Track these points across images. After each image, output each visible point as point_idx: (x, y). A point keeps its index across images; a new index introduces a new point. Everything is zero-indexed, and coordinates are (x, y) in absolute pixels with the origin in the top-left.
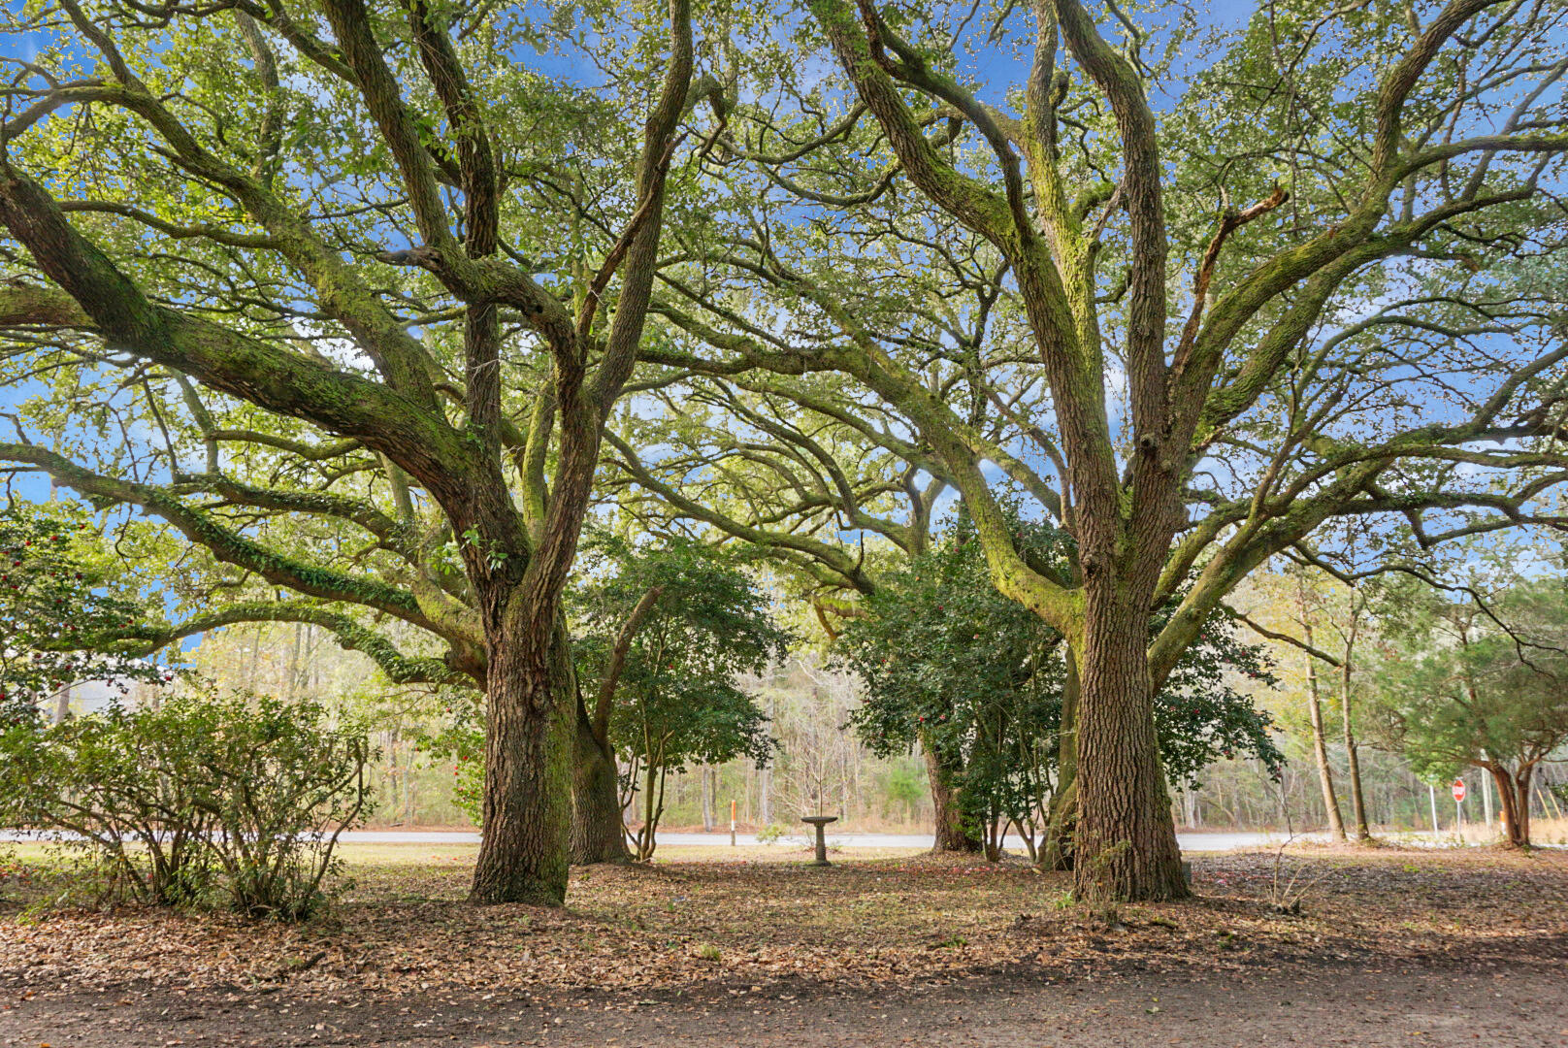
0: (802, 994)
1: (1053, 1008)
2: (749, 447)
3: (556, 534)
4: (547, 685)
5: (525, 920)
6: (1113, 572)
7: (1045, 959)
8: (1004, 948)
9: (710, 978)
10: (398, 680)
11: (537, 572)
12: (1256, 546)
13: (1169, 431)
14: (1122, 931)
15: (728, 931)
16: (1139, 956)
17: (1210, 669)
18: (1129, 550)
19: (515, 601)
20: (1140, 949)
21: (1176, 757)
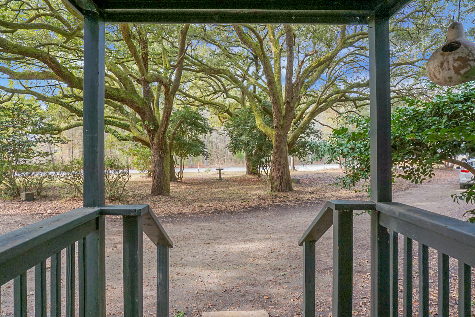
0: (218, 213)
1: (262, 214)
2: (200, 77)
3: (165, 122)
4: (164, 152)
5: (164, 199)
6: (280, 128)
7: (262, 204)
8: (255, 202)
9: (202, 210)
10: (120, 140)
11: (161, 130)
12: (317, 111)
13: (293, 98)
14: (278, 198)
15: (202, 199)
16: (280, 203)
17: (308, 135)
18: (284, 123)
19: (156, 135)
20: (280, 202)
21: (301, 154)
